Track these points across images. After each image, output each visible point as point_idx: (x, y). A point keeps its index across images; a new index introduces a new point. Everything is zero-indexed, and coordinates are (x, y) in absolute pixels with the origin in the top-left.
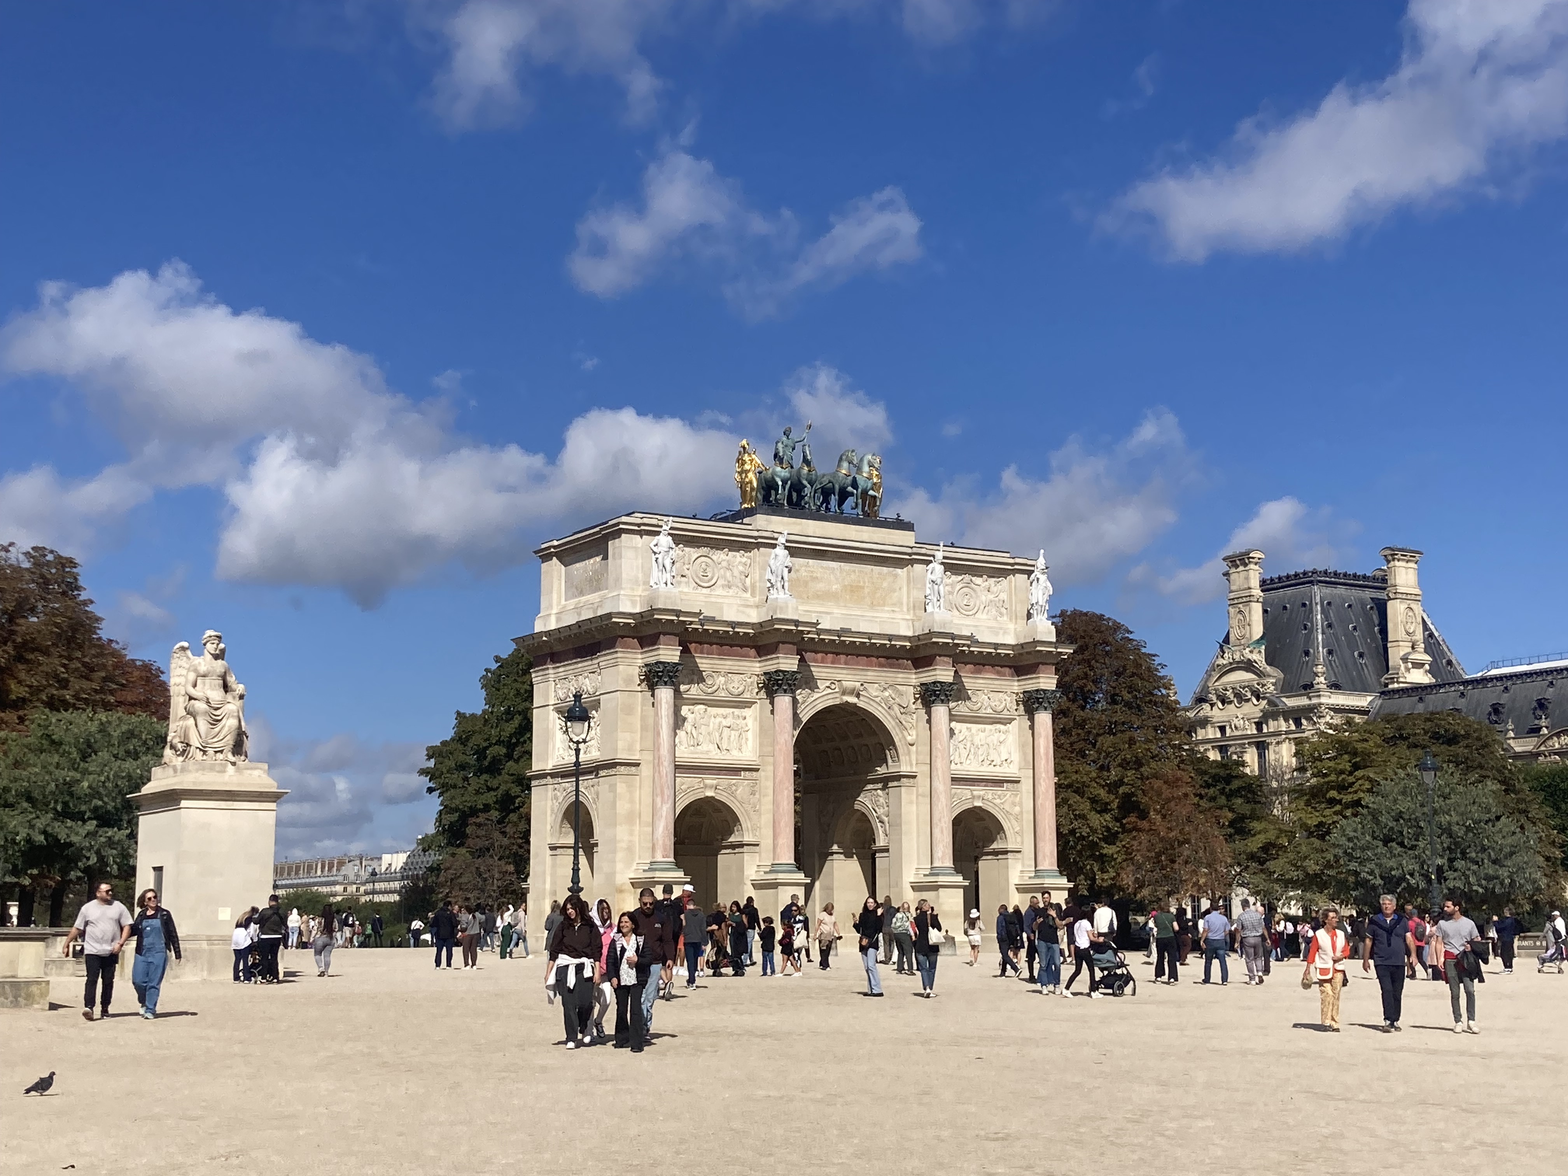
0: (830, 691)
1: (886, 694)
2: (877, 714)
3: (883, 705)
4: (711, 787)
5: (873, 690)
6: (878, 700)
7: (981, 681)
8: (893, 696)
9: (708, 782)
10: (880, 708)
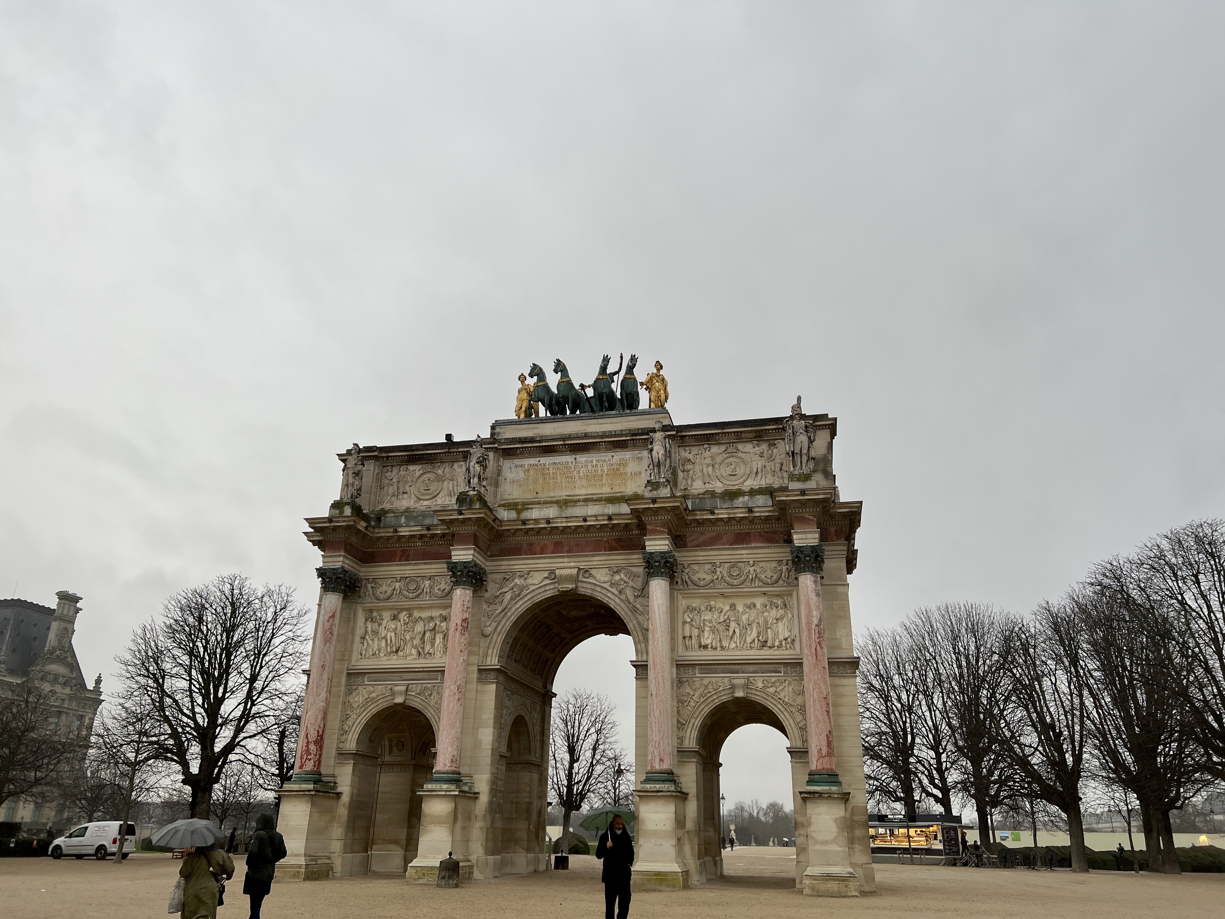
0: (548, 581)
1: (617, 577)
2: (605, 600)
3: (614, 590)
4: (401, 693)
5: (601, 576)
6: (606, 586)
7: (743, 552)
8: (625, 578)
9: (397, 689)
10: (609, 595)
